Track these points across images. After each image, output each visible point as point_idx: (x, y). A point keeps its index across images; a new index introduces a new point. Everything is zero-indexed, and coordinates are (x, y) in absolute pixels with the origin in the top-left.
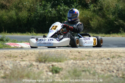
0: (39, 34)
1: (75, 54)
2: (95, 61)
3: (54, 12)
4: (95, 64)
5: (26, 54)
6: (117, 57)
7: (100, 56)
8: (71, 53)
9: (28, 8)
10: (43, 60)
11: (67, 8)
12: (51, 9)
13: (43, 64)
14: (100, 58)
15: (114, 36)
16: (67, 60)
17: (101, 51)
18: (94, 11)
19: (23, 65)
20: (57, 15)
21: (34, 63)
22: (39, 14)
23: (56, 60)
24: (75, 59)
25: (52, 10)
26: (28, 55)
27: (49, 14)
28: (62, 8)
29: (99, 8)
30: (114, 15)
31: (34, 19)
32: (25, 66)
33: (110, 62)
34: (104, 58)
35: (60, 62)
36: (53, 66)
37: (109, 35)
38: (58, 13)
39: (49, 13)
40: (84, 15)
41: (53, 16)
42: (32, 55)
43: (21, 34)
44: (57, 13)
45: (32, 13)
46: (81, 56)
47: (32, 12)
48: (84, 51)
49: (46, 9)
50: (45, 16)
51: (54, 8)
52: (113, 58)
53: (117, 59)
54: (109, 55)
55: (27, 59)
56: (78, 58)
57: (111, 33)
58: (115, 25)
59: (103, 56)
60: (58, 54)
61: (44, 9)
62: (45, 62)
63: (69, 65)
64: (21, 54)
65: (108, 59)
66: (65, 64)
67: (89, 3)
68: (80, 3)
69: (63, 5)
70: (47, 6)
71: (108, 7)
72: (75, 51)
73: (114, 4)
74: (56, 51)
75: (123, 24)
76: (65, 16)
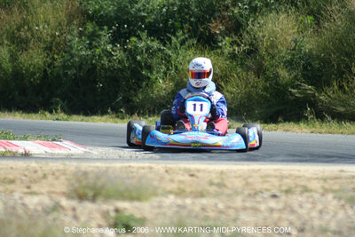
0: (75, 117)
1: (182, 178)
2: (238, 202)
3: (119, 54)
4: (236, 210)
5: (40, 174)
6: (298, 193)
8: (167, 177)
9: (45, 42)
10: (91, 194)
11: (156, 45)
12: (111, 46)
13: (89, 205)
14: (250, 192)
15: (288, 131)
16: (156, 195)
17: (253, 170)
18: (233, 56)
19: (31, 207)
20: (127, 65)
21: (64, 202)
22: (77, 60)
23: (126, 194)
24: (180, 193)
25: (115, 48)
26: (45, 176)
27: (105, 61)
28: (141, 45)
29: (248, 47)
31: (61, 72)
32: (40, 208)
33: (281, 206)
34: (260, 194)
35: (139, 199)
36: (117, 211)
37: (274, 125)
38: (130, 58)
39: (105, 59)
41: (117, 66)
42: (57, 178)
43: (24, 115)
44: (128, 59)
45: (56, 56)
46: (198, 184)
47: (58, 54)
48: (204, 171)
49: (96, 46)
50: (94, 66)
51: (120, 43)
52: (290, 196)
53: (300, 199)
54: (277, 184)
55: (42, 187)
56: (188, 190)
57: (280, 119)
58: (292, 98)
59: (259, 187)
60: (133, 177)
61: (90, 47)
62: (93, 199)
63: (163, 210)
64: (26, 173)
65: (274, 196)
66: (153, 207)
67: (218, 32)
68: (193, 33)
69: (144, 35)
70: (99, 36)
71: (273, 46)
72: (180, 170)
73: (290, 39)
74: (126, 167)
75: (314, 96)
76: (150, 68)
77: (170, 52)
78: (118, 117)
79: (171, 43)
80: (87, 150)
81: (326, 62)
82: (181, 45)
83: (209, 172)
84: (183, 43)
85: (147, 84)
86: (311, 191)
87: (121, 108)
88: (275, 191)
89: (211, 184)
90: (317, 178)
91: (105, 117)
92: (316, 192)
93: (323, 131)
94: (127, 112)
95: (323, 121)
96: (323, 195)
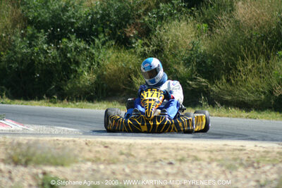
0: (17, 101)
1: (98, 149)
2: (141, 168)
3: (53, 52)
4: (140, 174)
6: (190, 161)
7: (152, 157)
8: (87, 148)
10: (23, 160)
11: (82, 45)
12: (46, 45)
13: (22, 169)
14: (153, 160)
16: (77, 162)
17: (156, 144)
18: (144, 55)
20: (59, 61)
21: (2, 167)
22: (19, 56)
23: (52, 160)
24: (96, 161)
25: (50, 47)
27: (42, 57)
28: (71, 45)
29: (156, 48)
30: (188, 67)
31: (6, 66)
33: (175, 171)
34: (160, 162)
35: (62, 165)
36: (44, 174)
38: (62, 55)
39: (42, 55)
40: (120, 63)
41: (51, 61)
44: (60, 56)
45: (2, 53)
46: (111, 154)
47: (4, 52)
48: (117, 143)
49: (34, 46)
50: (33, 61)
51: (54, 43)
52: (182, 163)
53: (191, 166)
54: (173, 154)
56: (103, 158)
58: (190, 89)
59: (159, 156)
60: (59, 149)
61: (30, 46)
62: (26, 164)
63: (82, 173)
65: (171, 163)
66: (73, 171)
67: (132, 35)
68: (113, 36)
69: (73, 37)
70: (37, 37)
71: (175, 47)
72: (97, 143)
73: (188, 41)
74: (54, 140)
75: (207, 87)
76: (77, 63)
77: (93, 51)
78: (51, 102)
79: (94, 44)
80: (25, 127)
81: (217, 61)
82: (103, 45)
83: (121, 145)
84: (104, 44)
85: (75, 77)
86: (200, 160)
87: (54, 94)
88: (171, 160)
89: (122, 154)
90: (206, 150)
91: (41, 102)
92: (204, 160)
93: (214, 114)
94: (58, 98)
95: (214, 107)
96: (209, 163)
